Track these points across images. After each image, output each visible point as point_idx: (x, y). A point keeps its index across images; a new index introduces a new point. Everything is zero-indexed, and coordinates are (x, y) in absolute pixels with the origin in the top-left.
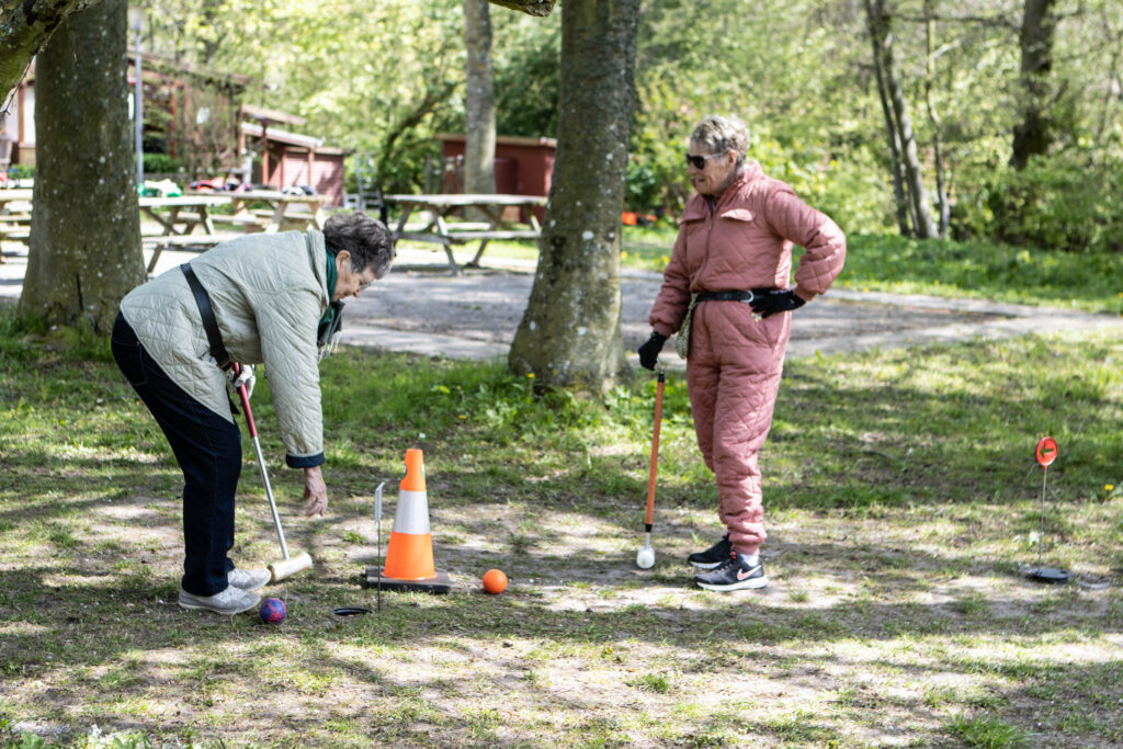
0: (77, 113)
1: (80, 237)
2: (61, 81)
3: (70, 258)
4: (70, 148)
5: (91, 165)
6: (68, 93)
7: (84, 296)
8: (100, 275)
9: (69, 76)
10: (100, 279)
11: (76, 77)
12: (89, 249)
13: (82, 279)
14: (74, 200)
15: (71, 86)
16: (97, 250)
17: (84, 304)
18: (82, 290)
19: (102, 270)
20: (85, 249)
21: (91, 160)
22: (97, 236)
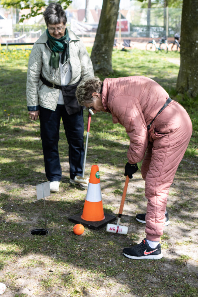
0: (190, 27)
1: (190, 66)
2: (186, 16)
3: (186, 73)
4: (187, 38)
5: (193, 43)
6: (188, 21)
7: (189, 85)
8: (195, 78)
9: (189, 15)
10: (195, 80)
11: (190, 15)
12: (192, 70)
13: (189, 79)
14: (188, 54)
15: (189, 18)
16: (195, 70)
17: (189, 87)
18: (189, 83)
19: (196, 77)
20: (191, 70)
21: (193, 42)
22: (195, 66)
